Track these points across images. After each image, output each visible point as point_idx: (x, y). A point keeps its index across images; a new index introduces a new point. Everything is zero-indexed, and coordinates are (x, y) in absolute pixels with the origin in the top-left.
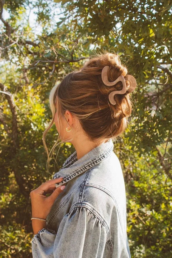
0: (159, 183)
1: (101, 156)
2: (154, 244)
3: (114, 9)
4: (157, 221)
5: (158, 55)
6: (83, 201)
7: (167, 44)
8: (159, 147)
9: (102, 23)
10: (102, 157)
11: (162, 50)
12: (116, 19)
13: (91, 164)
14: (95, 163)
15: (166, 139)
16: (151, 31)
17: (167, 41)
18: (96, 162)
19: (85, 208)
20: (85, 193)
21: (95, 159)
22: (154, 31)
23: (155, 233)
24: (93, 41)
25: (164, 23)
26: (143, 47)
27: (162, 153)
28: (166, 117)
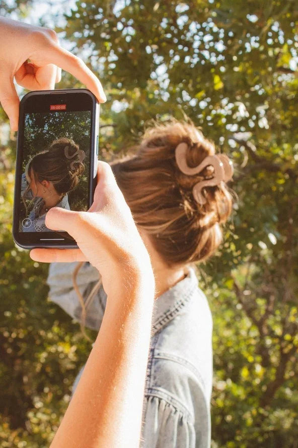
0: (237, 334)
1: (178, 304)
2: (232, 438)
3: (154, 43)
4: (236, 399)
5: (230, 120)
6: (153, 386)
7: (244, 100)
8: (234, 272)
9: (135, 67)
10: (179, 306)
11: (235, 110)
12: (158, 59)
13: (163, 320)
14: (170, 317)
15: (246, 259)
16: (217, 79)
17: (243, 96)
18: (171, 315)
19: (157, 397)
20: (155, 371)
21: (169, 311)
22: (221, 80)
23: (233, 420)
24: (120, 98)
25: (238, 66)
26: (203, 105)
27: (240, 282)
28: (246, 221)
